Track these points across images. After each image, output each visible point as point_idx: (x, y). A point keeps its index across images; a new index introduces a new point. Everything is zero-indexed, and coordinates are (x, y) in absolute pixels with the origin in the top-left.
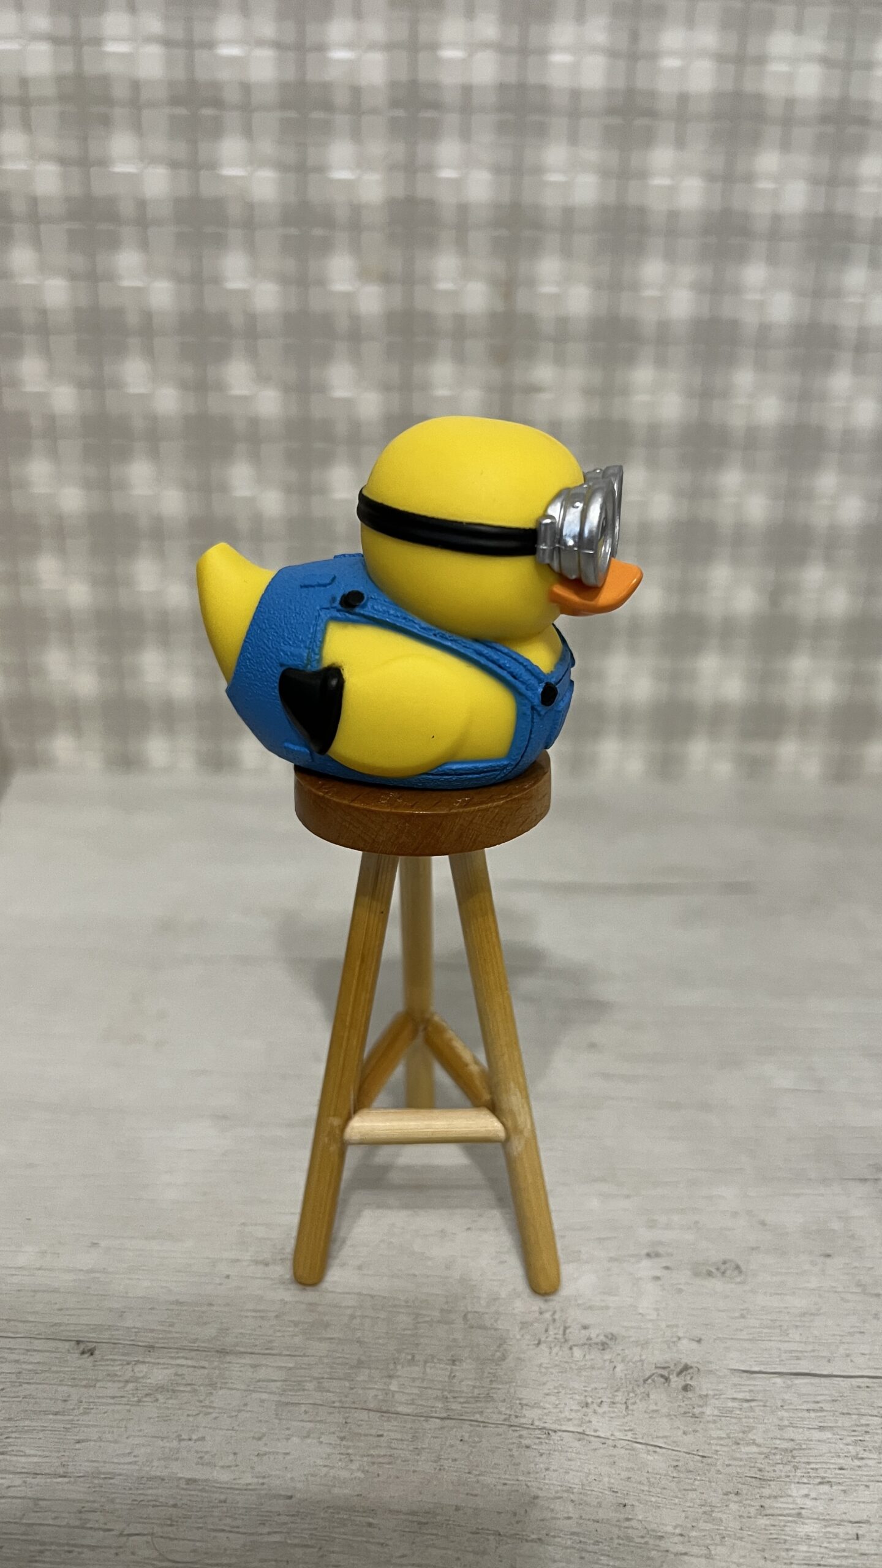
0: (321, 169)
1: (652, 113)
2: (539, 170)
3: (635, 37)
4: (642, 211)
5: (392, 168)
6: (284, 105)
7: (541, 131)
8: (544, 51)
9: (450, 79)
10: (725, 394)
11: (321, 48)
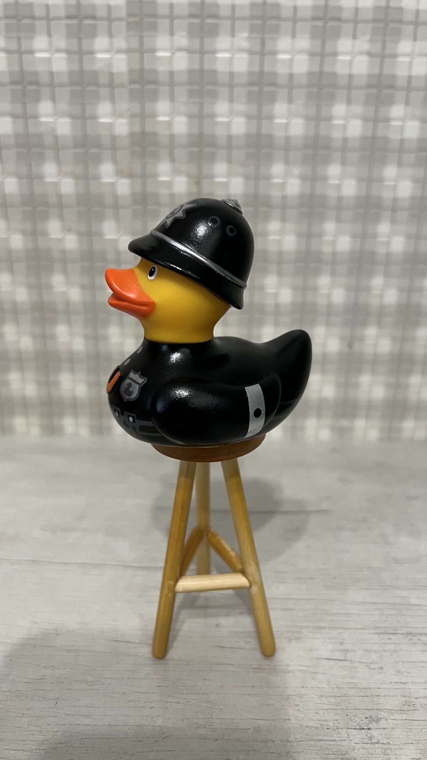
0: (95, 117)
1: (274, 84)
2: (213, 116)
3: (263, 43)
4: (271, 137)
5: (132, 116)
6: (72, 84)
7: (214, 95)
8: (214, 52)
9: (161, 68)
10: (320, 235)
11: (92, 53)
